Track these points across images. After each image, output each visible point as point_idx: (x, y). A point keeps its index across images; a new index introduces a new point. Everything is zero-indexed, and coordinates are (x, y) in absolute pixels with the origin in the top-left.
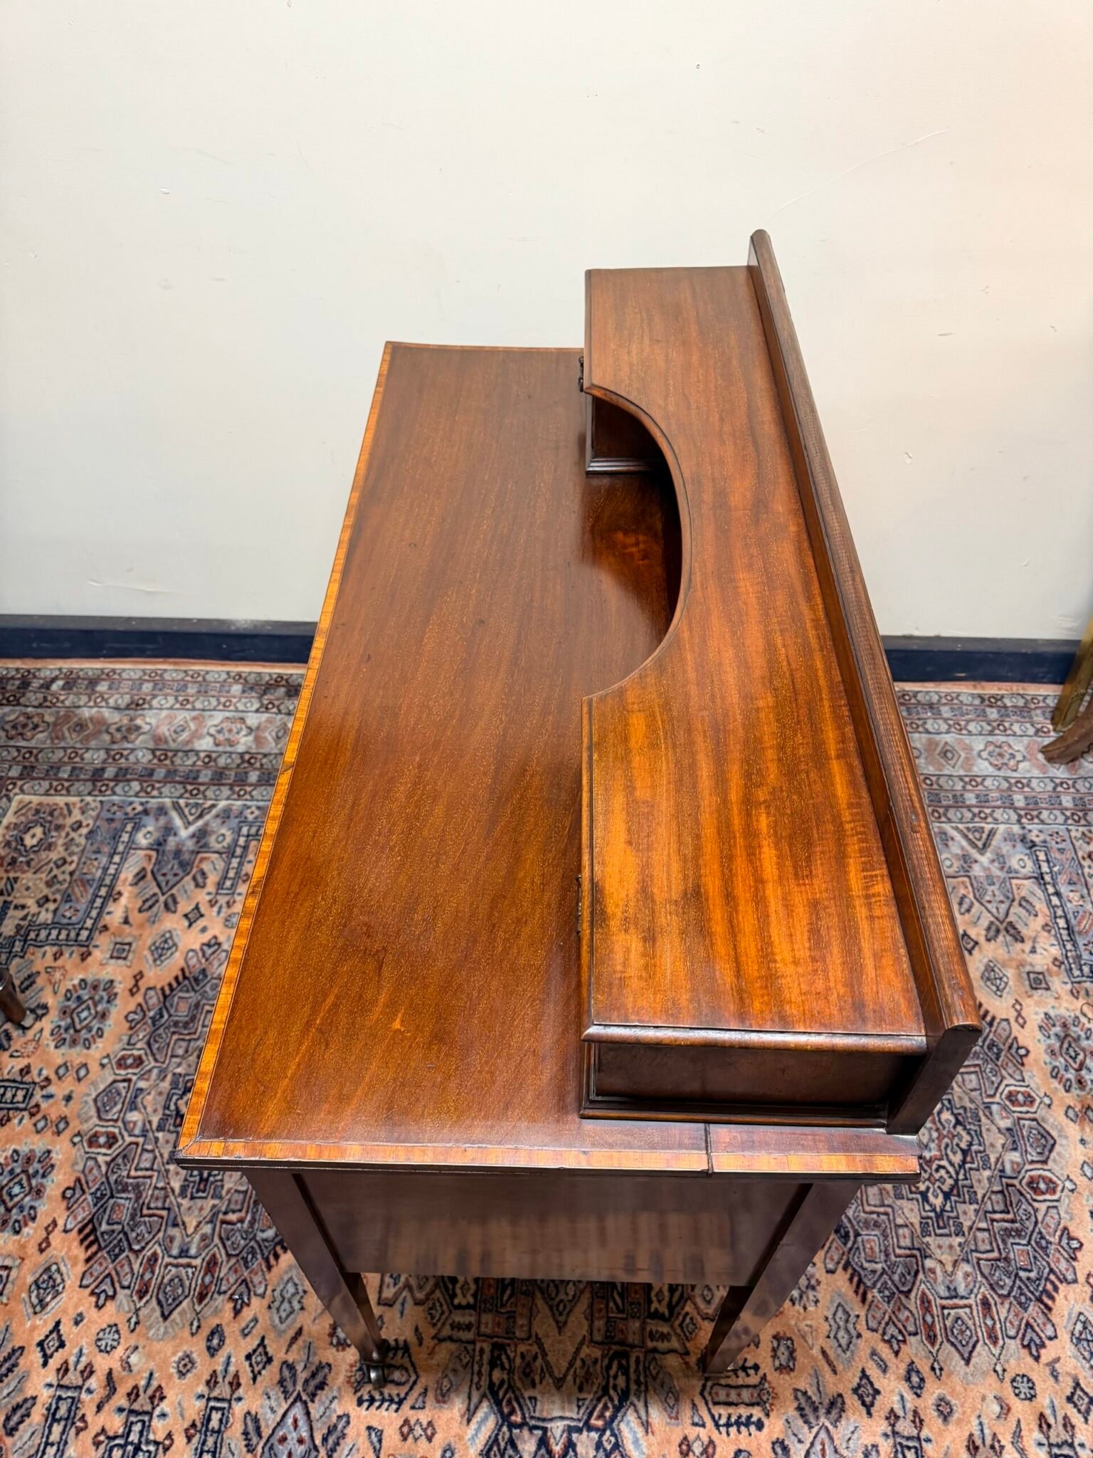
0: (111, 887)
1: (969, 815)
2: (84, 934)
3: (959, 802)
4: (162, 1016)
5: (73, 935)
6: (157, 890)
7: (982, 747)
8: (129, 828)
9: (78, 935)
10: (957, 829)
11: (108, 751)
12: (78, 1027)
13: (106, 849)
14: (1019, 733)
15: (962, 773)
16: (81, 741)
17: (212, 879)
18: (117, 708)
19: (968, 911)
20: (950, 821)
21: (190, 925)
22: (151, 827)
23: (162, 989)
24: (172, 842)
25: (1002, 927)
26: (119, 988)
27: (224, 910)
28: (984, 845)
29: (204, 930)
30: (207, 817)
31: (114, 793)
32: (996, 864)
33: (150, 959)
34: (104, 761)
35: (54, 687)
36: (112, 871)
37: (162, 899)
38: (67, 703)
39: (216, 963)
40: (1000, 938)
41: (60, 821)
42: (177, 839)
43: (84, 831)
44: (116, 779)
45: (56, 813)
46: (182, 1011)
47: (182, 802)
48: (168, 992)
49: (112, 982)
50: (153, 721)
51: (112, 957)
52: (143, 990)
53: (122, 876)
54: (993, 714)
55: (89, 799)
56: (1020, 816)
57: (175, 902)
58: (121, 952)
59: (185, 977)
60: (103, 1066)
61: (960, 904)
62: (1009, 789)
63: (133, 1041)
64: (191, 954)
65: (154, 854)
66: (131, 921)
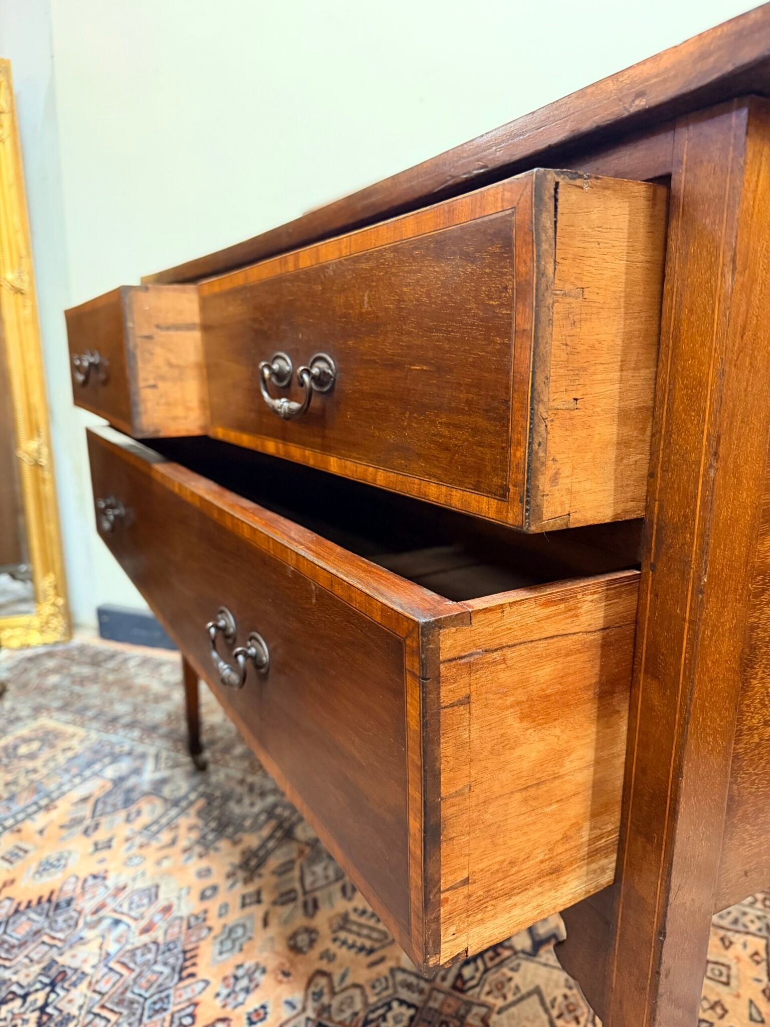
0: (54, 800)
6: (89, 814)
8: (107, 760)
13: (75, 771)
17: (146, 818)
21: (93, 853)
22: (124, 766)
23: (19, 904)
24: (132, 781)
27: (134, 849)
29: (102, 861)
30: (175, 770)
31: (116, 734)
33: (33, 871)
34: (127, 713)
36: (65, 788)
37: (88, 822)
39: (88, 896)
41: (58, 743)
42: (138, 779)
43: (70, 754)
45: (60, 738)
48: (22, 908)
53: (70, 795)
57: (96, 829)
58: (14, 855)
59: (49, 900)
64: (72, 880)
65: (111, 786)
66: (46, 833)
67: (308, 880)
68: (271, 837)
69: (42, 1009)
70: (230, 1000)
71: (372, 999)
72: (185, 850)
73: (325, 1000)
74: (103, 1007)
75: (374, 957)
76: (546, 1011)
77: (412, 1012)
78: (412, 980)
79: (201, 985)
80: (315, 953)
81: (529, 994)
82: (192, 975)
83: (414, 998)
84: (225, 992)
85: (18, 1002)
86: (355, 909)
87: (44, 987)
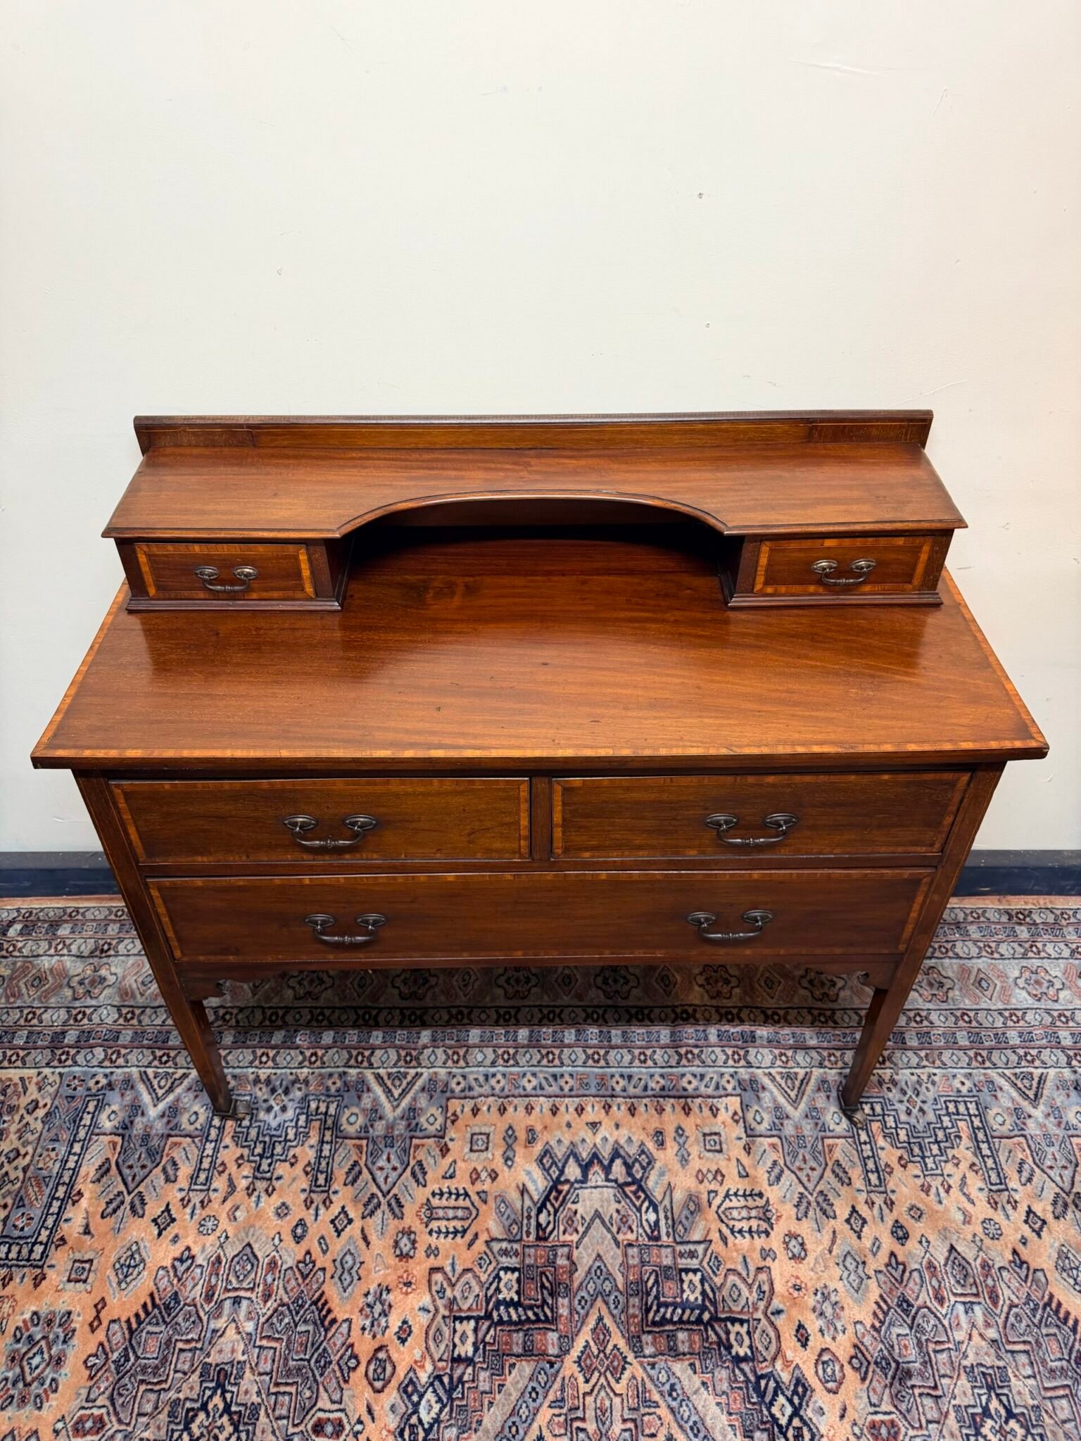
0: (70, 1185)
1: (1014, 1058)
2: (39, 1249)
3: (1001, 1043)
4: (128, 1360)
5: (25, 1251)
6: (122, 1188)
7: (1017, 973)
8: (91, 1108)
9: (31, 1251)
10: (1003, 1075)
11: (69, 1009)
12: (29, 1378)
13: (65, 1136)
14: (1054, 955)
15: (1000, 1005)
16: (39, 998)
17: (185, 1170)
18: (80, 956)
19: (1030, 1180)
20: (995, 1066)
21: (160, 1234)
22: (117, 1106)
23: (128, 1321)
24: (139, 1123)
25: (1069, 1200)
26: (78, 1322)
27: (197, 1211)
28: (1036, 1095)
29: (175, 1239)
30: (179, 1090)
31: (75, 1063)
32: (1052, 1119)
33: (114, 1280)
34: (65, 1023)
35: (12, 932)
36: (71, 1164)
37: (128, 1199)
38: (25, 952)
39: (190, 1284)
40: (1069, 1215)
41: (14, 1102)
42: (145, 1120)
43: (40, 1113)
44: (78, 1045)
45: (9, 1091)
46: (151, 1349)
47: (150, 1071)
48: (134, 1326)
49: (69, 1313)
50: (119, 971)
51: (69, 1281)
52: (105, 1324)
53: (83, 1171)
54: (1022, 931)
55: (47, 1071)
56: (1068, 1057)
57: (143, 1203)
58: (80, 1273)
59: (154, 1305)
60: (56, 1432)
61: (1020, 1172)
62: (1053, 1023)
63: (92, 1396)
64: (161, 1272)
65: (119, 1140)
66: (92, 1229)
67: (380, 1177)
68: (322, 1142)
69: (227, 1409)
70: (375, 1328)
71: (484, 1278)
72: (250, 1191)
73: (449, 1293)
74: (277, 1384)
75: (469, 1236)
76: (609, 1230)
77: (516, 1274)
78: (504, 1245)
79: (345, 1325)
80: (420, 1253)
81: (592, 1220)
82: (334, 1321)
83: (513, 1262)
84: (368, 1323)
85: (202, 1416)
86: (434, 1194)
87: (214, 1390)
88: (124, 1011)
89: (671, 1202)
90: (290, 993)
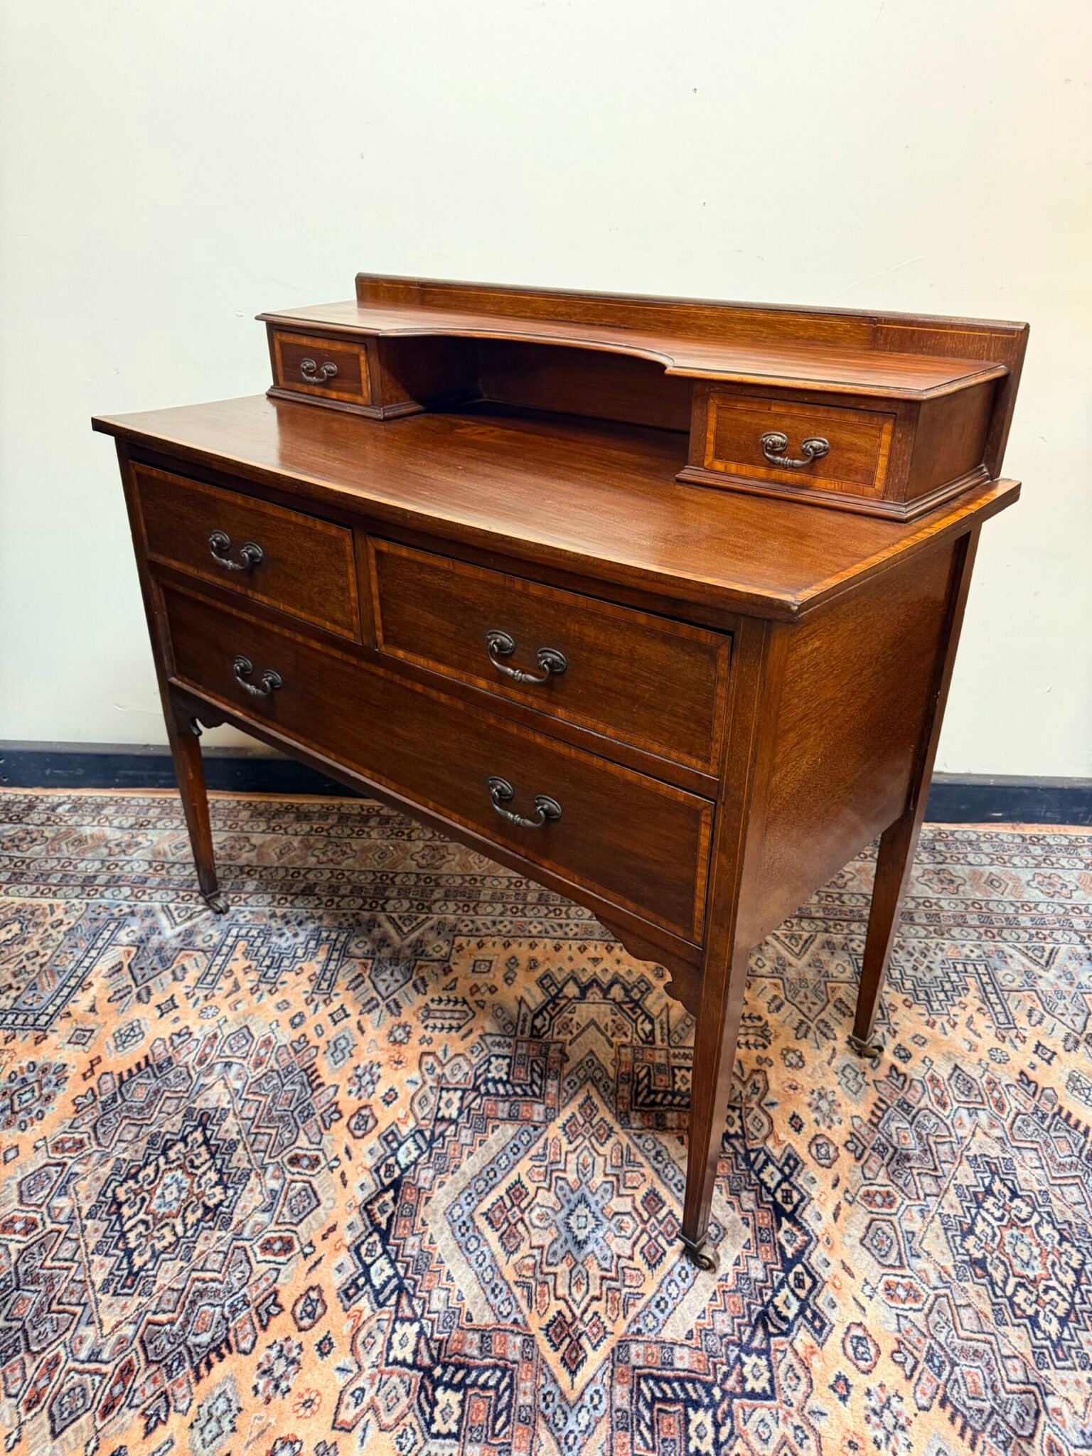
0: (83, 978)
1: (1025, 936)
2: (44, 1019)
3: (1012, 924)
4: (115, 1101)
5: (31, 1020)
6: (131, 982)
7: (1030, 877)
8: (112, 926)
9: (36, 1020)
10: (1015, 947)
11: (103, 862)
12: (17, 1108)
13: (84, 945)
14: (1067, 866)
15: (1011, 898)
16: (78, 854)
17: (193, 974)
18: (121, 828)
19: (1040, 1022)
20: (1005, 940)
21: (161, 1016)
22: (136, 927)
23: (120, 1074)
24: (155, 940)
25: (1081, 1039)
26: (71, 1072)
27: (201, 1002)
28: (1047, 963)
29: (176, 1020)
30: (195, 921)
31: (102, 897)
32: (1064, 980)
33: (112, 1044)
34: (97, 871)
35: (60, 810)
36: (86, 963)
37: (135, 990)
38: (70, 823)
39: (184, 1052)
40: (1081, 1049)
41: (41, 919)
42: (161, 938)
43: (64, 928)
44: (107, 885)
45: (37, 913)
46: (139, 1095)
47: (172, 906)
48: (125, 1077)
49: (65, 1066)
50: (155, 839)
51: (69, 1042)
52: (97, 1075)
53: (96, 969)
54: (1037, 850)
55: (75, 901)
56: (1082, 937)
57: (149, 993)
58: (81, 1037)
59: (147, 1064)
60: (36, 1148)
61: (1030, 1016)
62: (1066, 913)
63: (76, 1125)
64: (158, 1043)
65: (134, 950)
66: (97, 1008)
67: (382, 987)
68: (329, 959)
69: (206, 1142)
70: (362, 1092)
71: (475, 1061)
72: (253, 991)
73: (438, 1071)
74: (258, 1127)
75: (463, 1031)
76: (603, 1034)
77: (507, 1061)
78: (498, 1039)
79: (332, 1090)
80: (414, 1041)
81: (588, 1026)
82: (321, 1085)
83: (506, 1051)
84: (355, 1089)
85: (180, 1146)
86: (433, 1001)
87: (196, 1128)
88: (155, 864)
89: (668, 1017)
90: (314, 860)
